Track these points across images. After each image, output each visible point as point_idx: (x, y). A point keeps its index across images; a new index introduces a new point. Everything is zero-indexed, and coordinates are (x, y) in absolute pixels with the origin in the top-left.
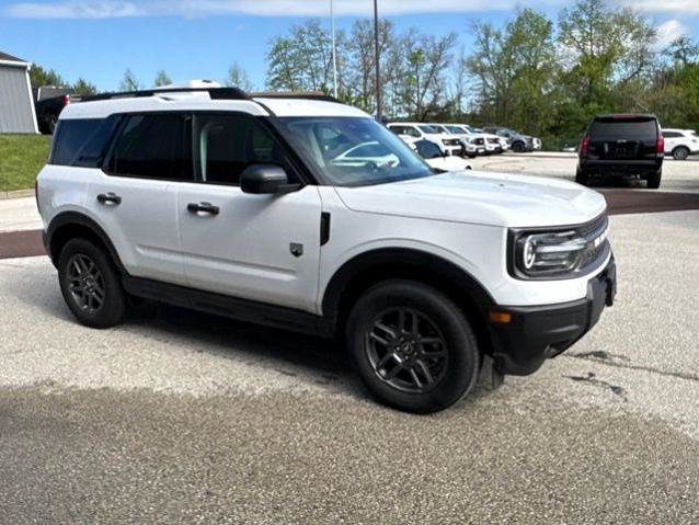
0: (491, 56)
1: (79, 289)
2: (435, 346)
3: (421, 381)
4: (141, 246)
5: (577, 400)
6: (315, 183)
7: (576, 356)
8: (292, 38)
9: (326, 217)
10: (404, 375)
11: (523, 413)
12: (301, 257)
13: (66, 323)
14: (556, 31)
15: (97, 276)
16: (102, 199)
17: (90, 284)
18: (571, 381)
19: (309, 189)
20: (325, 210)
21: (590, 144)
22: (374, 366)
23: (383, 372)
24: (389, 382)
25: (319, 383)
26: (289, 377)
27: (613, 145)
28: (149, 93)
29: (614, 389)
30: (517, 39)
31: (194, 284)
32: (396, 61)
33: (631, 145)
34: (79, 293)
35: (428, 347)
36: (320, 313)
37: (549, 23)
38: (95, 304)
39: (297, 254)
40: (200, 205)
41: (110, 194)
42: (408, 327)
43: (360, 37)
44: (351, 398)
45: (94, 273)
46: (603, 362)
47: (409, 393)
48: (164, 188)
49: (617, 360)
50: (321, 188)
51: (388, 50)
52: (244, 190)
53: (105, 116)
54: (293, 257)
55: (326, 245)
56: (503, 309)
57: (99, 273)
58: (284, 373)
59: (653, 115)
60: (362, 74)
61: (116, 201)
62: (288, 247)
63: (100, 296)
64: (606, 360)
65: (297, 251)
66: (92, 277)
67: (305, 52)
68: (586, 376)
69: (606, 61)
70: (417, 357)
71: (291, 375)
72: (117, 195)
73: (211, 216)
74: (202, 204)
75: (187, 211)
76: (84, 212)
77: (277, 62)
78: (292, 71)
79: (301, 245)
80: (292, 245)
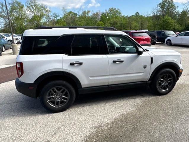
1: (52, 100)
2: (170, 80)
3: (167, 88)
4: (91, 77)
9: (152, 58)
12: (146, 68)
15: (64, 93)
16: (72, 64)
31: (110, 84)
34: (52, 102)
36: (148, 80)
39: (145, 68)
41: (75, 62)
47: (166, 91)
48: (102, 57)
54: (144, 69)
61: (81, 64)
63: (66, 99)
66: (61, 93)
70: (167, 83)
72: (81, 62)
73: (121, 63)
74: (117, 60)
75: (113, 63)
76: (62, 70)
79: (146, 66)
80: (144, 66)
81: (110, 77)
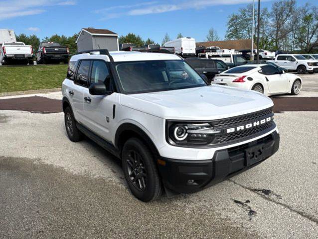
3: (142, 186)
7: (251, 190)
8: (240, 14)
12: (109, 123)
19: (114, 94)
20: (114, 104)
22: (130, 175)
23: (132, 178)
24: (133, 183)
25: (120, 178)
29: (251, 212)
32: (296, 21)
39: (108, 121)
41: (72, 91)
43: (276, 10)
46: (263, 196)
54: (107, 123)
55: (114, 119)
56: (162, 159)
58: (113, 171)
61: (73, 94)
62: (106, 118)
63: (73, 130)
64: (266, 196)
65: (108, 120)
67: (245, 20)
68: (244, 202)
71: (115, 172)
73: (90, 103)
74: (88, 97)
77: (231, 26)
78: (238, 30)
79: (109, 118)
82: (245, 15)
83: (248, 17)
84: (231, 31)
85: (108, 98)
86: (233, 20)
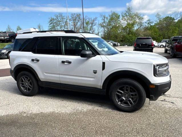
0: (106, 23)
1: (23, 85)
2: (134, 95)
3: (131, 104)
4: (46, 73)
5: (165, 106)
6: (99, 54)
8: (55, 18)
9: (104, 63)
10: (126, 103)
11: (154, 110)
12: (96, 74)
13: (19, 95)
14: (121, 18)
15: (30, 82)
16: (33, 60)
17: (27, 84)
18: (161, 102)
19: (98, 56)
20: (103, 61)
21: (137, 44)
22: (117, 101)
23: (120, 103)
24: (122, 105)
25: (100, 107)
26: (91, 106)
27: (142, 44)
28: (45, 32)
29: (172, 102)
30: (112, 19)
31: (62, 82)
33: (146, 44)
34: (24, 87)
35: (132, 95)
36: (101, 88)
37: (119, 15)
38: (29, 89)
39: (95, 73)
40: (65, 61)
41: (35, 59)
42: (127, 90)
43: (73, 18)
44: (110, 110)
45: (29, 81)
47: (128, 107)
48: (53, 57)
49: (168, 96)
50: (101, 56)
51: (80, 21)
52: (81, 57)
53: (32, 38)
54: (94, 74)
55: (104, 70)
56: (153, 84)
57: (31, 81)
58: (89, 105)
59: (150, 37)
60: (74, 27)
61: (38, 61)
62: (93, 71)
63: (31, 87)
64: (166, 96)
65: (95, 72)
66: (28, 82)
68: (164, 100)
69: (133, 24)
70: (129, 98)
71: (92, 105)
72: (38, 59)
73: (69, 64)
74: (66, 60)
75: (61, 63)
76: (26, 64)
77: (51, 24)
78: (55, 26)
79: (97, 71)
80: (94, 71)
81: (61, 76)
82: (58, 18)
83: (60, 20)
84: (51, 26)
85: (93, 58)
86: (51, 20)
